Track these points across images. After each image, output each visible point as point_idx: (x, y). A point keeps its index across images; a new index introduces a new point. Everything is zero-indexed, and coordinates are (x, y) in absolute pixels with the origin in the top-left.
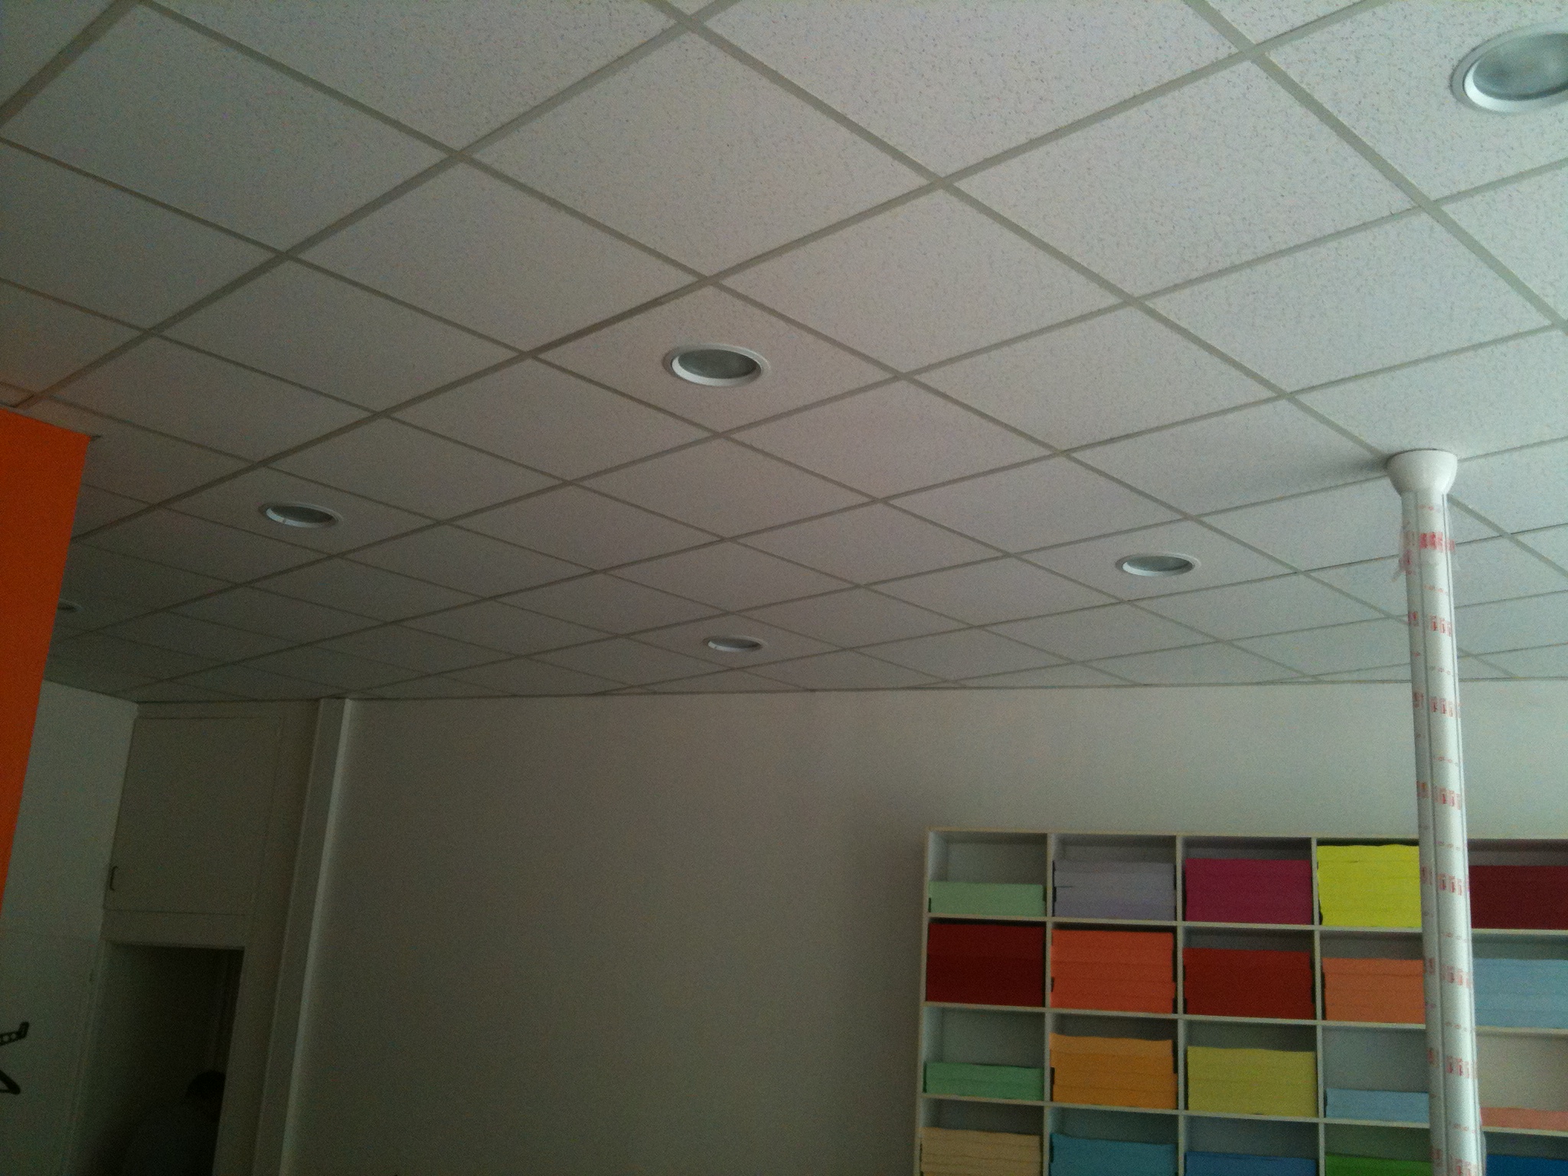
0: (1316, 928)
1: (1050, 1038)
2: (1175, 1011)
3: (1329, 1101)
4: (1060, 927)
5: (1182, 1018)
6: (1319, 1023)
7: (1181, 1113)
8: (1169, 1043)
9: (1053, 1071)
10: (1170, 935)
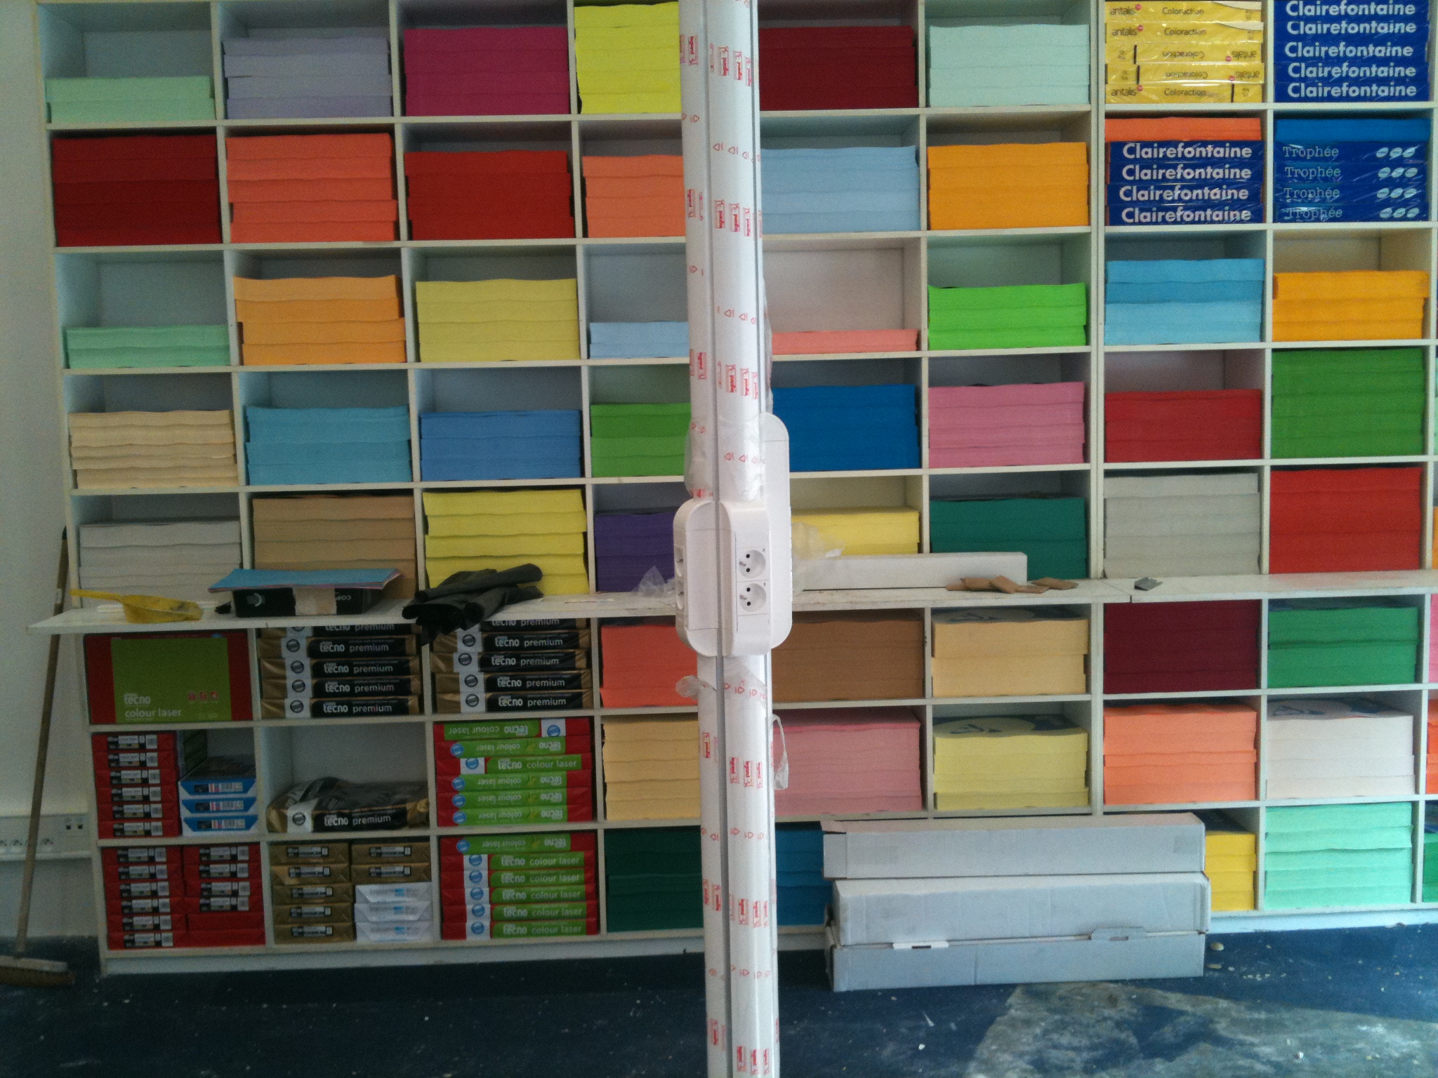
0: (574, 119)
1: (233, 284)
2: (397, 237)
3: (594, 339)
4: (234, 133)
5: (407, 247)
6: (579, 242)
7: (412, 367)
8: (390, 280)
9: (240, 326)
10: (386, 137)
